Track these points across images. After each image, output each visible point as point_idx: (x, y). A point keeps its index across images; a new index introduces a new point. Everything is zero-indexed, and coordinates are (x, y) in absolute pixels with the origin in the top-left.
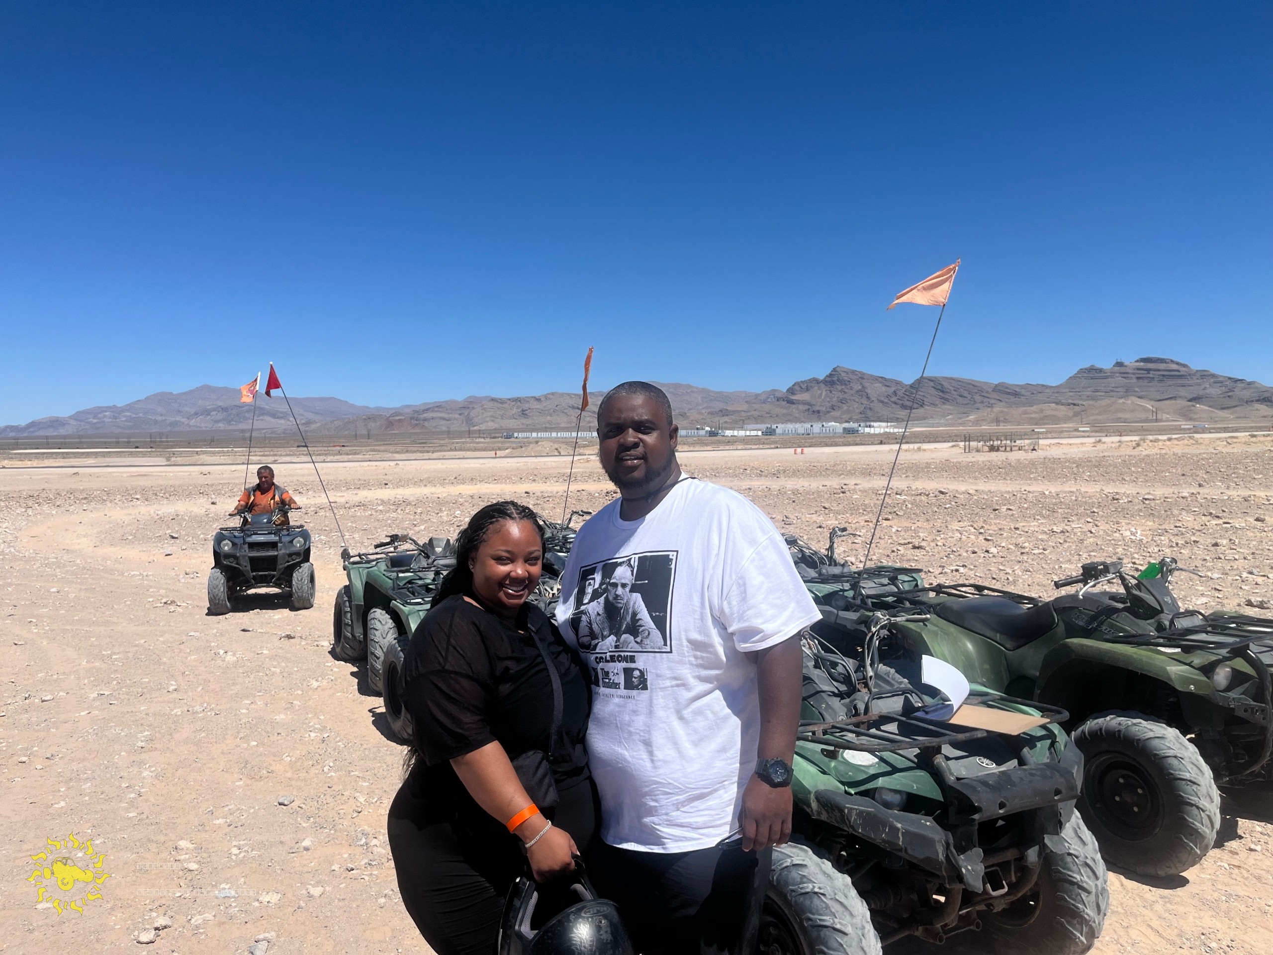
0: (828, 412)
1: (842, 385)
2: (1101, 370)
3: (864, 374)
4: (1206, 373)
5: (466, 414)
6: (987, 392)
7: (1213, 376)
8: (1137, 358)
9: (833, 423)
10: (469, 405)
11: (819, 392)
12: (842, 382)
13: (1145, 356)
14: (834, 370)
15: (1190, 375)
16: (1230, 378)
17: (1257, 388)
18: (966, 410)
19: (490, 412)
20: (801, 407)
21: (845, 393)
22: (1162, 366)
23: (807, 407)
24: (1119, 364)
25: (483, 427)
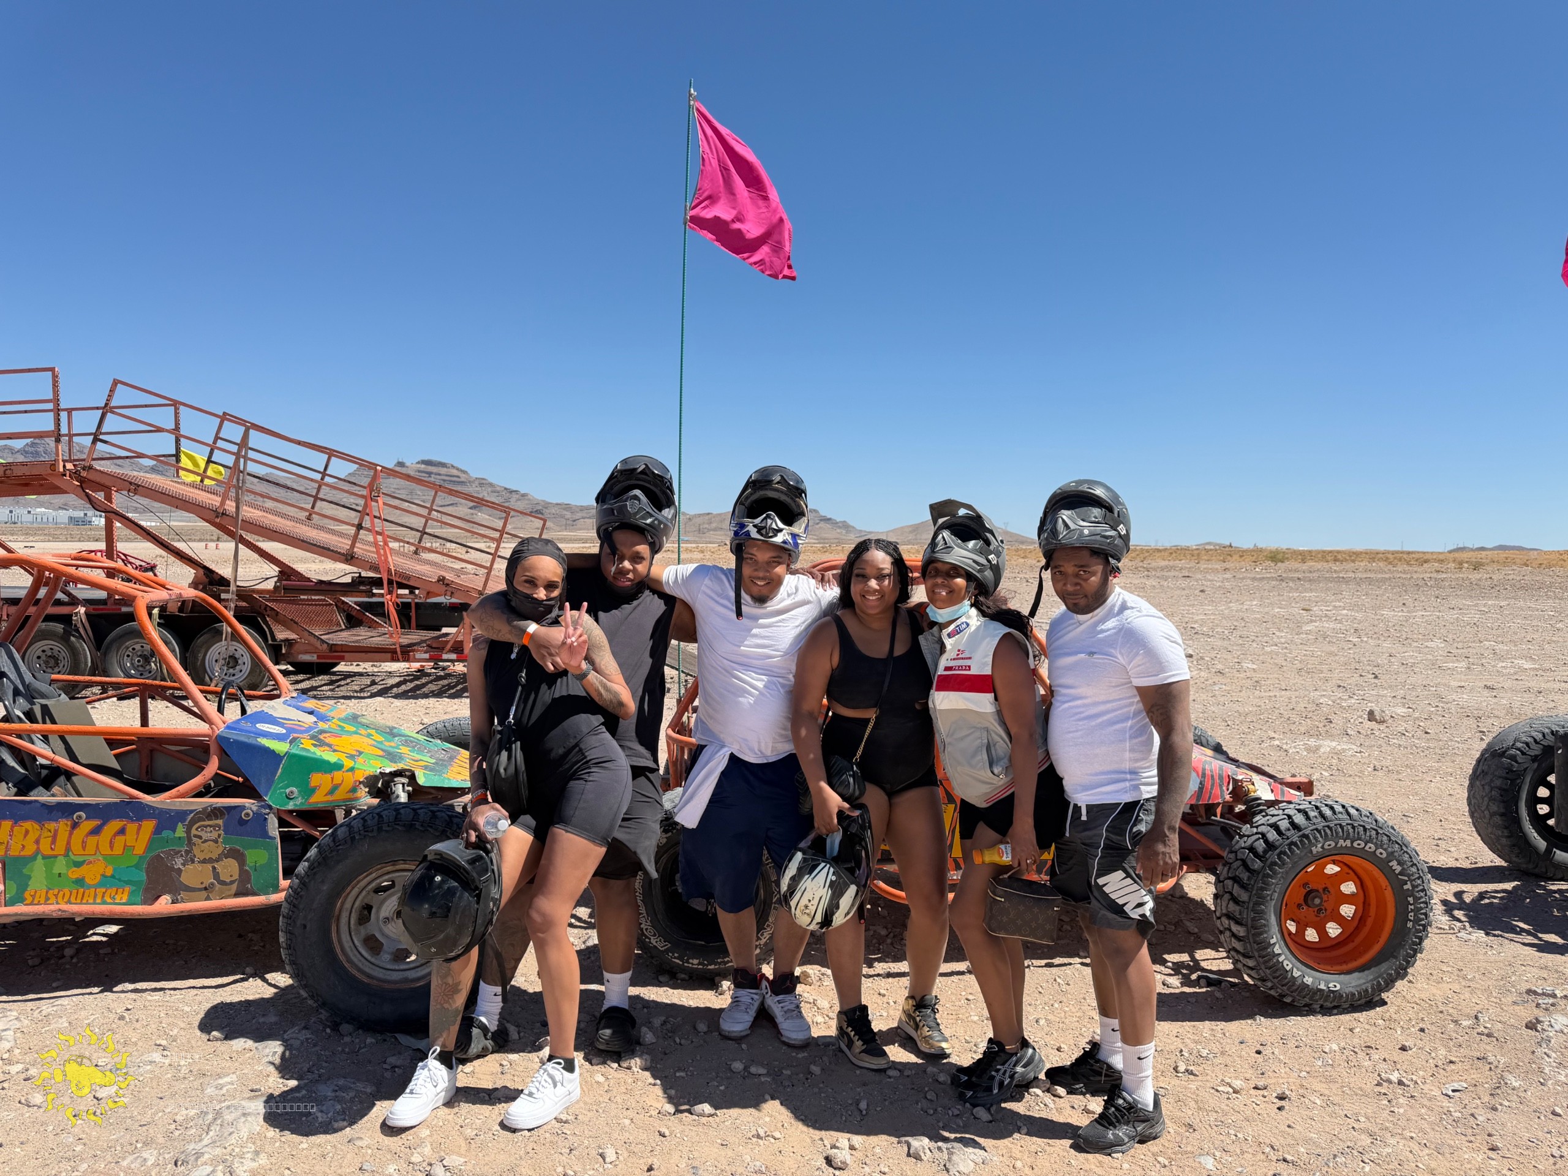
4: (484, 482)
7: (491, 485)
8: (419, 459)
13: (426, 458)
15: (470, 482)
16: (506, 489)
17: (529, 500)
24: (401, 464)
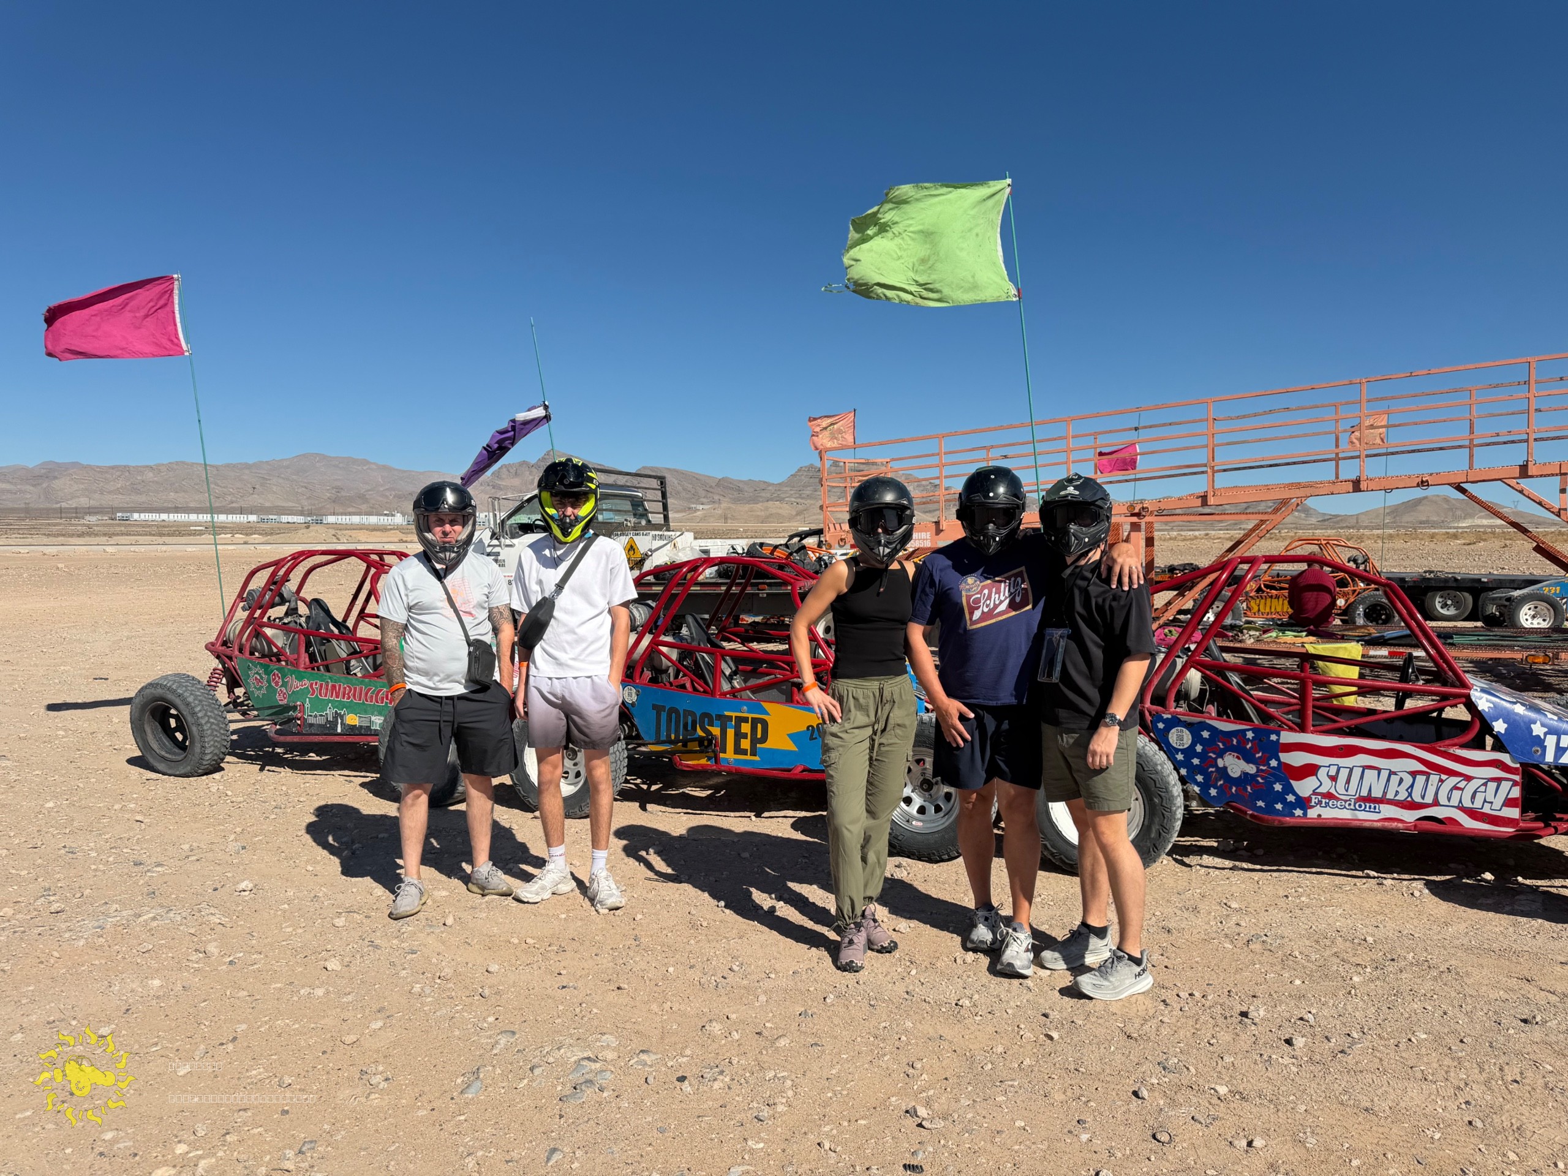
5: (44, 485)
6: (711, 487)
10: (49, 473)
19: (83, 483)
25: (73, 504)
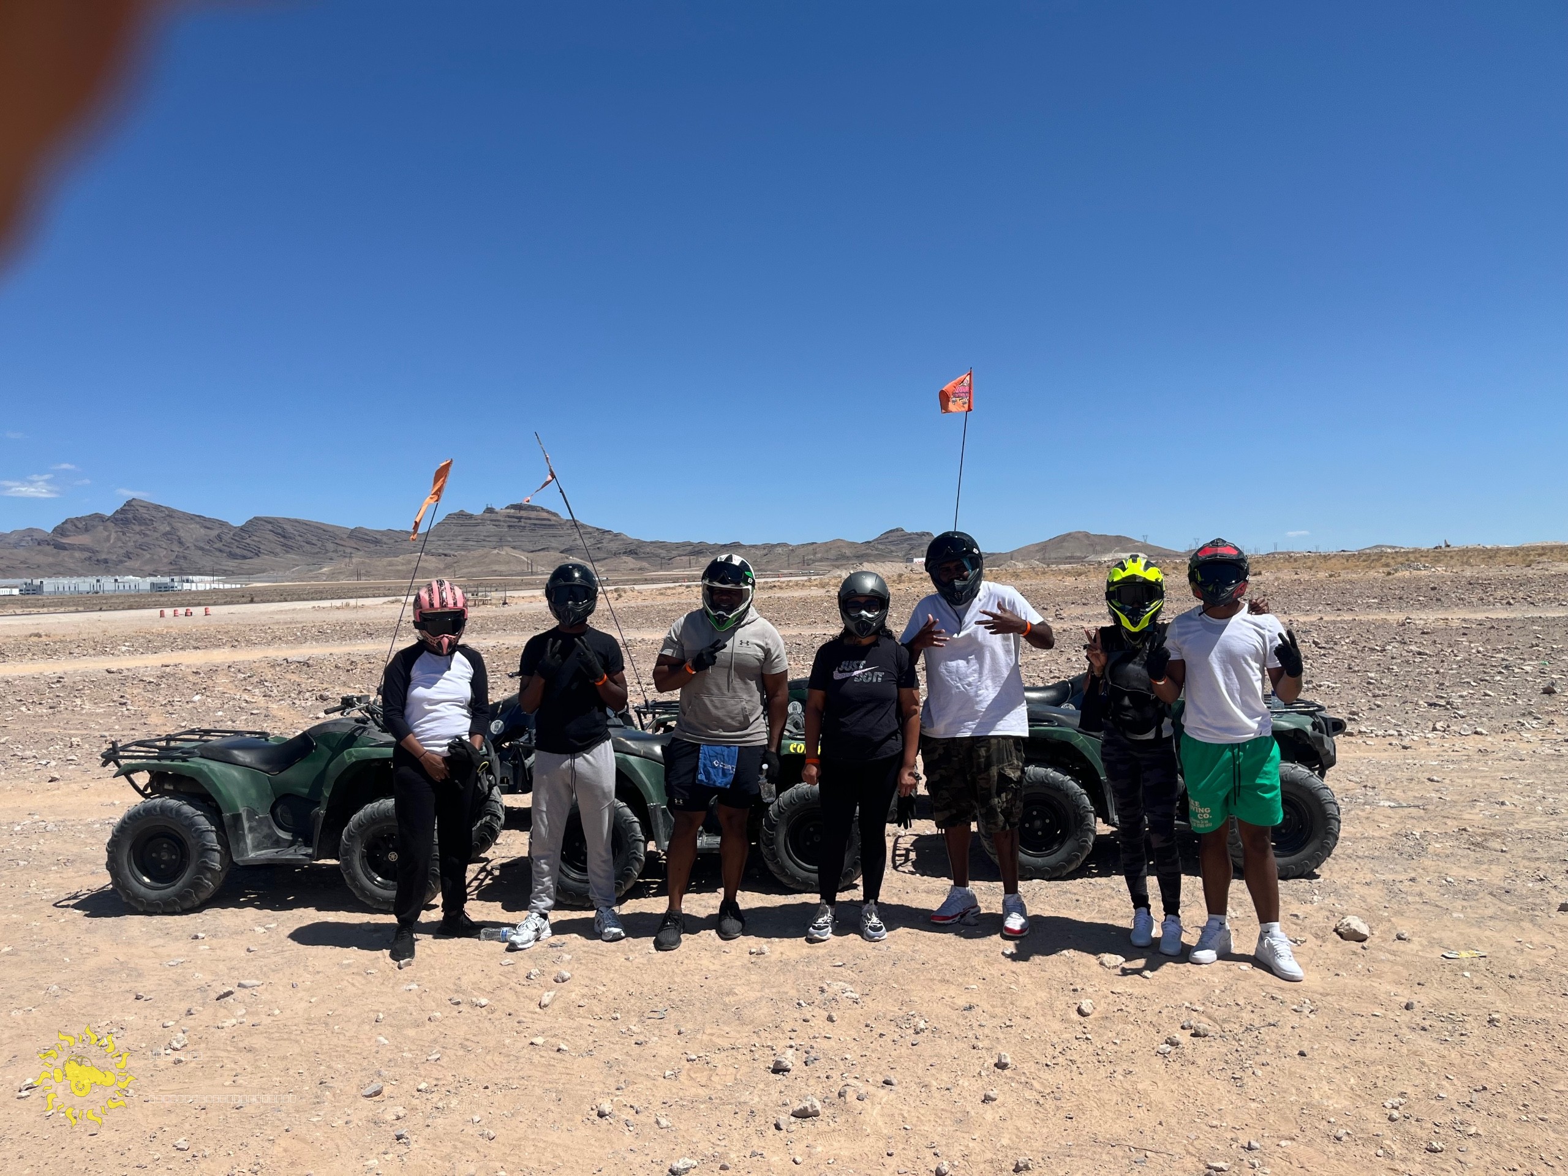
0: (121, 562)
1: (140, 525)
2: (471, 516)
3: (173, 511)
4: (575, 523)
6: (342, 539)
7: (583, 526)
8: (508, 504)
9: (131, 577)
11: (107, 533)
12: (141, 521)
13: (515, 503)
14: (129, 503)
15: (560, 525)
16: (598, 529)
17: (623, 540)
18: (316, 560)
20: (77, 554)
21: (146, 535)
22: (533, 514)
23: (87, 554)
24: (490, 510)
